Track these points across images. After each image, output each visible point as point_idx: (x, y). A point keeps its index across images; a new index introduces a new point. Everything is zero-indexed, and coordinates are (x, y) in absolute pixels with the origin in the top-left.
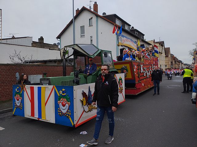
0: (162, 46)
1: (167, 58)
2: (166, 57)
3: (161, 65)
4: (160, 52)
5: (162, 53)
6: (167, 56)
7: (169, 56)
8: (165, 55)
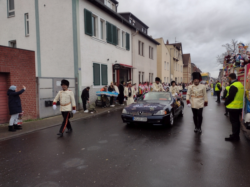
0: (179, 50)
1: (186, 69)
3: (176, 78)
4: (175, 58)
7: (189, 66)
8: (183, 63)
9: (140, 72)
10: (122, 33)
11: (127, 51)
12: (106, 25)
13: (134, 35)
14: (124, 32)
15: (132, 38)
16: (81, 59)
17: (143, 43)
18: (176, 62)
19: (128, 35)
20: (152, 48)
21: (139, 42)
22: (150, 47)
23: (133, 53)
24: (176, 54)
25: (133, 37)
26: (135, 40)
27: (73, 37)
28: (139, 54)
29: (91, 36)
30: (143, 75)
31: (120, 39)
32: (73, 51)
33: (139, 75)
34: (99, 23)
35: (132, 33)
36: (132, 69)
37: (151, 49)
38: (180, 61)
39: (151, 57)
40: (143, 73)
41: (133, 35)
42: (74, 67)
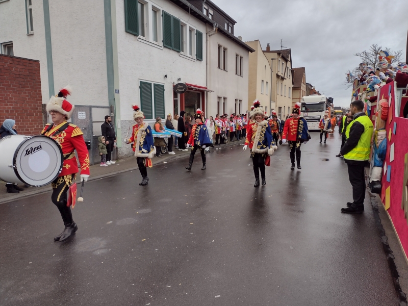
0: (286, 61)
1: (297, 92)
2: (294, 89)
3: (280, 108)
4: (279, 74)
5: (283, 79)
6: (296, 88)
7: (303, 87)
8: (293, 84)
9: (219, 98)
10: (190, 31)
11: (198, 62)
12: (162, 17)
13: (210, 36)
14: (193, 30)
15: (207, 40)
16: (119, 74)
17: (225, 49)
18: (280, 82)
19: (199, 35)
20: (241, 58)
21: (219, 47)
22: (237, 55)
23: (208, 65)
24: (281, 68)
25: (208, 38)
26: (212, 43)
27: (105, 36)
28: (219, 67)
29: (136, 35)
30: (224, 103)
31: (186, 42)
32: (105, 61)
33: (219, 102)
34: (151, 13)
35: (206, 31)
36: (207, 92)
37: (239, 59)
38: (288, 79)
39: (239, 72)
40: (225, 98)
41: (208, 35)
42: (107, 88)
